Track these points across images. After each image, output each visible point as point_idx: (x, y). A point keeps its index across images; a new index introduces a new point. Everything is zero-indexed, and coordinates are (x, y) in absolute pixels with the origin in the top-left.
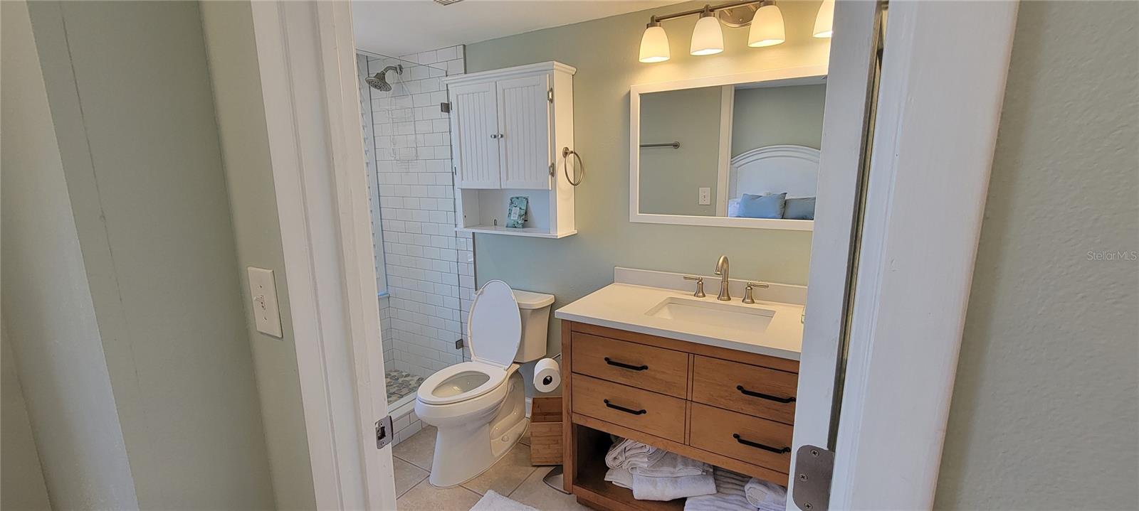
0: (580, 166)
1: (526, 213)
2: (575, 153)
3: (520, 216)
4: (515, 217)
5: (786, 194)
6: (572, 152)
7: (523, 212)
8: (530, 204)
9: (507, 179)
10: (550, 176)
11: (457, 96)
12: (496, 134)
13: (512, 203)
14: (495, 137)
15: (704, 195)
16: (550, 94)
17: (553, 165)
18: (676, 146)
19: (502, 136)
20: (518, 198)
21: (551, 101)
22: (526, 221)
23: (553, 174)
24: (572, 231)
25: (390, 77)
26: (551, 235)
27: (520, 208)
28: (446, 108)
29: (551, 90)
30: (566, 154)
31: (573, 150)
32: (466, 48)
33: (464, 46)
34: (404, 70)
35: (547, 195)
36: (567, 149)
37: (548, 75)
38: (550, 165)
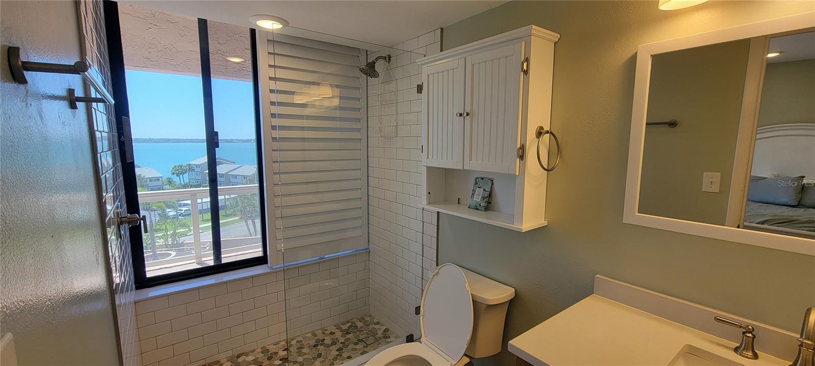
0: (557, 149)
1: (490, 195)
2: (551, 133)
3: (483, 198)
4: (478, 199)
5: (803, 177)
6: (547, 132)
7: (487, 194)
8: (495, 186)
9: (471, 160)
10: (518, 160)
11: (428, 75)
12: (462, 113)
13: (476, 183)
14: (461, 115)
15: (710, 181)
16: (525, 64)
17: (523, 148)
18: (673, 124)
19: (468, 114)
20: (482, 179)
21: (526, 72)
22: (489, 204)
23: (522, 157)
24: (541, 222)
25: (380, 66)
26: (516, 226)
27: (484, 190)
28: (420, 89)
29: (527, 60)
30: (540, 133)
31: (548, 129)
32: (444, 31)
33: (442, 29)
34: (392, 59)
35: (514, 181)
36: (541, 128)
37: (524, 42)
38: (519, 146)
